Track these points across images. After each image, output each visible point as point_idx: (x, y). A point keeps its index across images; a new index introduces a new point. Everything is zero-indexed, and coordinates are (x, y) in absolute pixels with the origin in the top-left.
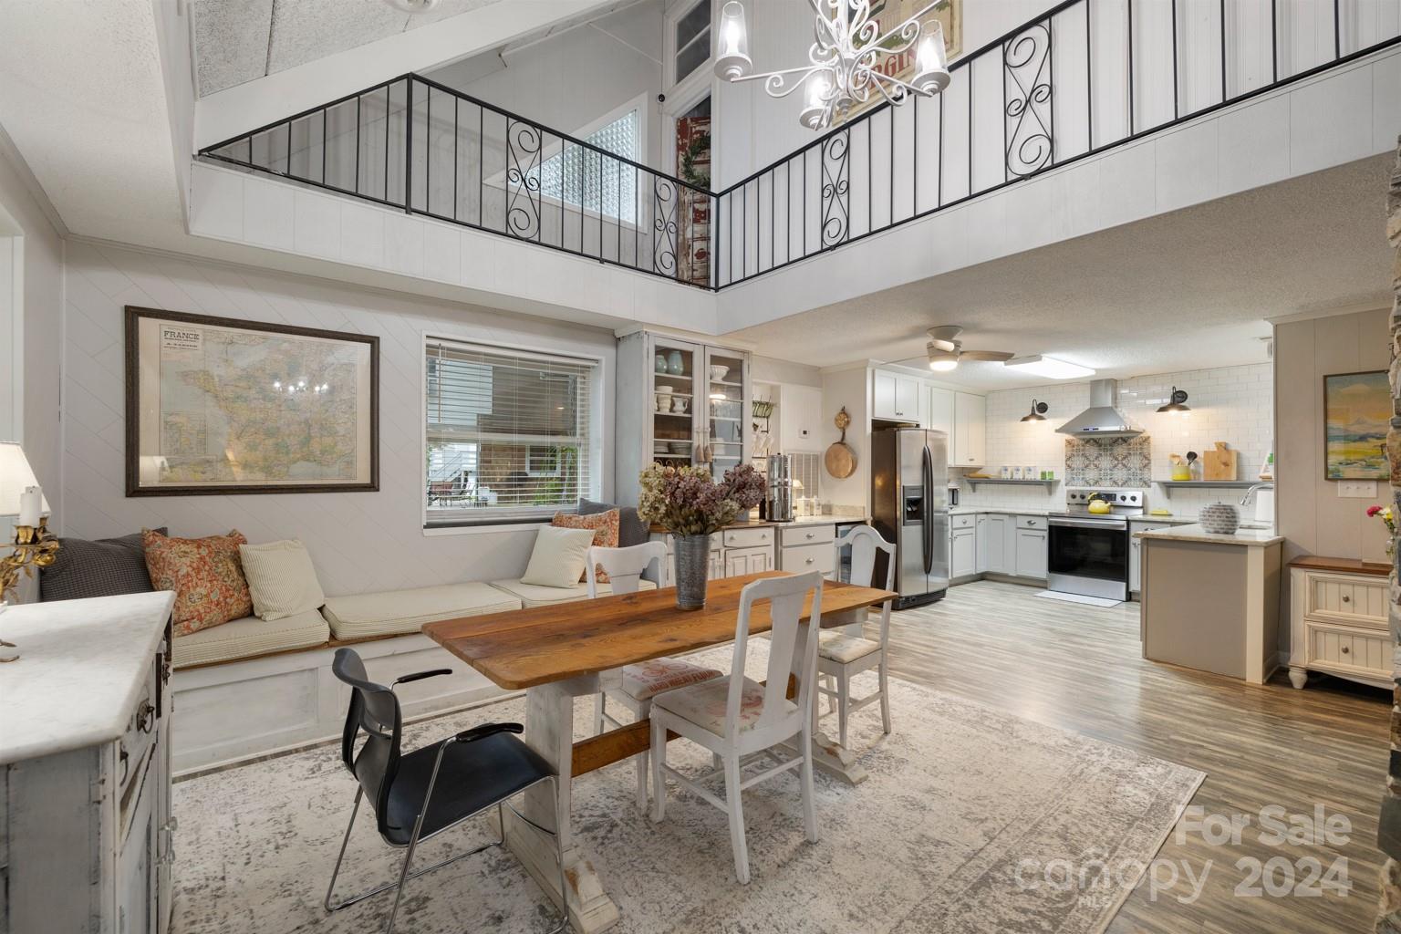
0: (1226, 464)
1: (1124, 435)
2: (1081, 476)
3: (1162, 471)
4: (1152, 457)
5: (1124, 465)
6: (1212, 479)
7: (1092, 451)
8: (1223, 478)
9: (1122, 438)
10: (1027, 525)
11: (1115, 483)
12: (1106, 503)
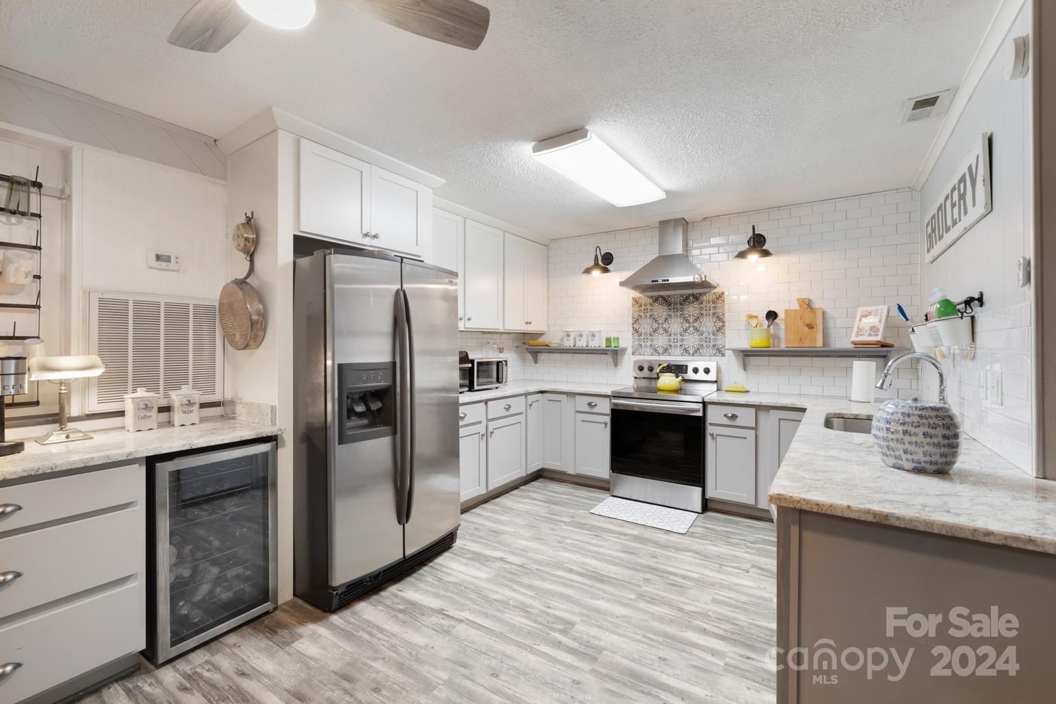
0: (810, 327)
1: (695, 291)
2: (649, 343)
3: (739, 337)
4: (727, 318)
5: (696, 329)
6: (795, 345)
7: (661, 311)
8: (806, 345)
9: (693, 295)
10: (587, 409)
11: (686, 350)
12: (677, 377)
